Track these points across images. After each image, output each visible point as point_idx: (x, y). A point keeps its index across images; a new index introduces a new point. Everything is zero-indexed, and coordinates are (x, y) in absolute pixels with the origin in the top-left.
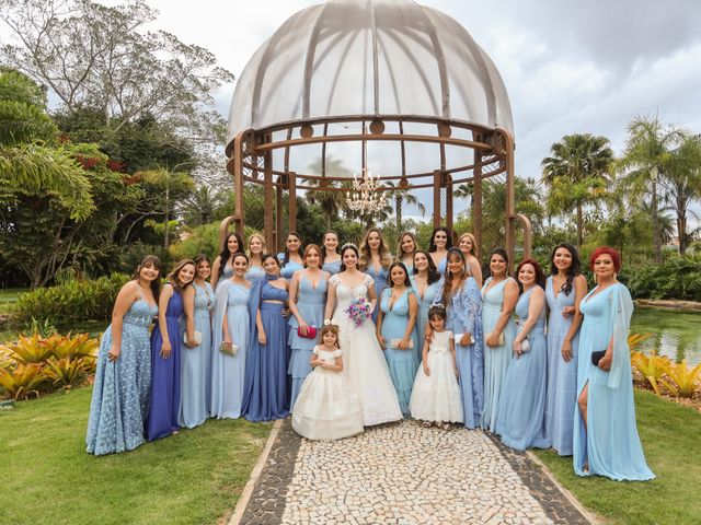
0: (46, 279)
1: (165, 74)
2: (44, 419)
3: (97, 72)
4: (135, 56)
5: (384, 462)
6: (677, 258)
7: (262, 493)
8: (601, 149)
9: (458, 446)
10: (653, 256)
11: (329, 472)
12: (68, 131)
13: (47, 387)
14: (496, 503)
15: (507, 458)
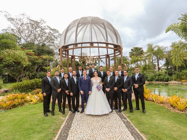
0: (20, 80)
1: (48, 35)
2: (12, 114)
3: (33, 34)
4: (41, 31)
5: (93, 123)
6: (158, 73)
7: (63, 132)
8: (141, 50)
9: (111, 118)
10: (153, 72)
11: (80, 126)
12: (26, 47)
13: (14, 106)
14: (120, 133)
15: (122, 120)
